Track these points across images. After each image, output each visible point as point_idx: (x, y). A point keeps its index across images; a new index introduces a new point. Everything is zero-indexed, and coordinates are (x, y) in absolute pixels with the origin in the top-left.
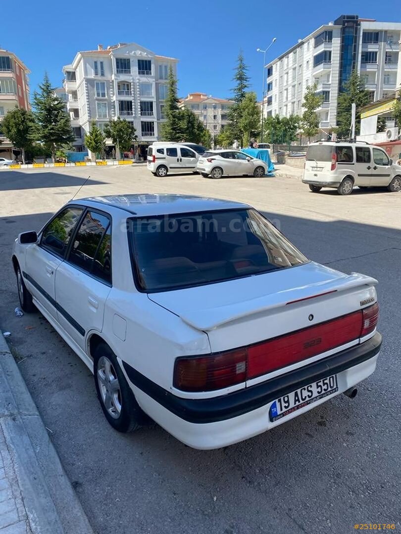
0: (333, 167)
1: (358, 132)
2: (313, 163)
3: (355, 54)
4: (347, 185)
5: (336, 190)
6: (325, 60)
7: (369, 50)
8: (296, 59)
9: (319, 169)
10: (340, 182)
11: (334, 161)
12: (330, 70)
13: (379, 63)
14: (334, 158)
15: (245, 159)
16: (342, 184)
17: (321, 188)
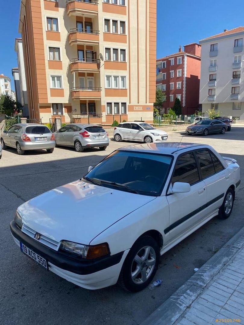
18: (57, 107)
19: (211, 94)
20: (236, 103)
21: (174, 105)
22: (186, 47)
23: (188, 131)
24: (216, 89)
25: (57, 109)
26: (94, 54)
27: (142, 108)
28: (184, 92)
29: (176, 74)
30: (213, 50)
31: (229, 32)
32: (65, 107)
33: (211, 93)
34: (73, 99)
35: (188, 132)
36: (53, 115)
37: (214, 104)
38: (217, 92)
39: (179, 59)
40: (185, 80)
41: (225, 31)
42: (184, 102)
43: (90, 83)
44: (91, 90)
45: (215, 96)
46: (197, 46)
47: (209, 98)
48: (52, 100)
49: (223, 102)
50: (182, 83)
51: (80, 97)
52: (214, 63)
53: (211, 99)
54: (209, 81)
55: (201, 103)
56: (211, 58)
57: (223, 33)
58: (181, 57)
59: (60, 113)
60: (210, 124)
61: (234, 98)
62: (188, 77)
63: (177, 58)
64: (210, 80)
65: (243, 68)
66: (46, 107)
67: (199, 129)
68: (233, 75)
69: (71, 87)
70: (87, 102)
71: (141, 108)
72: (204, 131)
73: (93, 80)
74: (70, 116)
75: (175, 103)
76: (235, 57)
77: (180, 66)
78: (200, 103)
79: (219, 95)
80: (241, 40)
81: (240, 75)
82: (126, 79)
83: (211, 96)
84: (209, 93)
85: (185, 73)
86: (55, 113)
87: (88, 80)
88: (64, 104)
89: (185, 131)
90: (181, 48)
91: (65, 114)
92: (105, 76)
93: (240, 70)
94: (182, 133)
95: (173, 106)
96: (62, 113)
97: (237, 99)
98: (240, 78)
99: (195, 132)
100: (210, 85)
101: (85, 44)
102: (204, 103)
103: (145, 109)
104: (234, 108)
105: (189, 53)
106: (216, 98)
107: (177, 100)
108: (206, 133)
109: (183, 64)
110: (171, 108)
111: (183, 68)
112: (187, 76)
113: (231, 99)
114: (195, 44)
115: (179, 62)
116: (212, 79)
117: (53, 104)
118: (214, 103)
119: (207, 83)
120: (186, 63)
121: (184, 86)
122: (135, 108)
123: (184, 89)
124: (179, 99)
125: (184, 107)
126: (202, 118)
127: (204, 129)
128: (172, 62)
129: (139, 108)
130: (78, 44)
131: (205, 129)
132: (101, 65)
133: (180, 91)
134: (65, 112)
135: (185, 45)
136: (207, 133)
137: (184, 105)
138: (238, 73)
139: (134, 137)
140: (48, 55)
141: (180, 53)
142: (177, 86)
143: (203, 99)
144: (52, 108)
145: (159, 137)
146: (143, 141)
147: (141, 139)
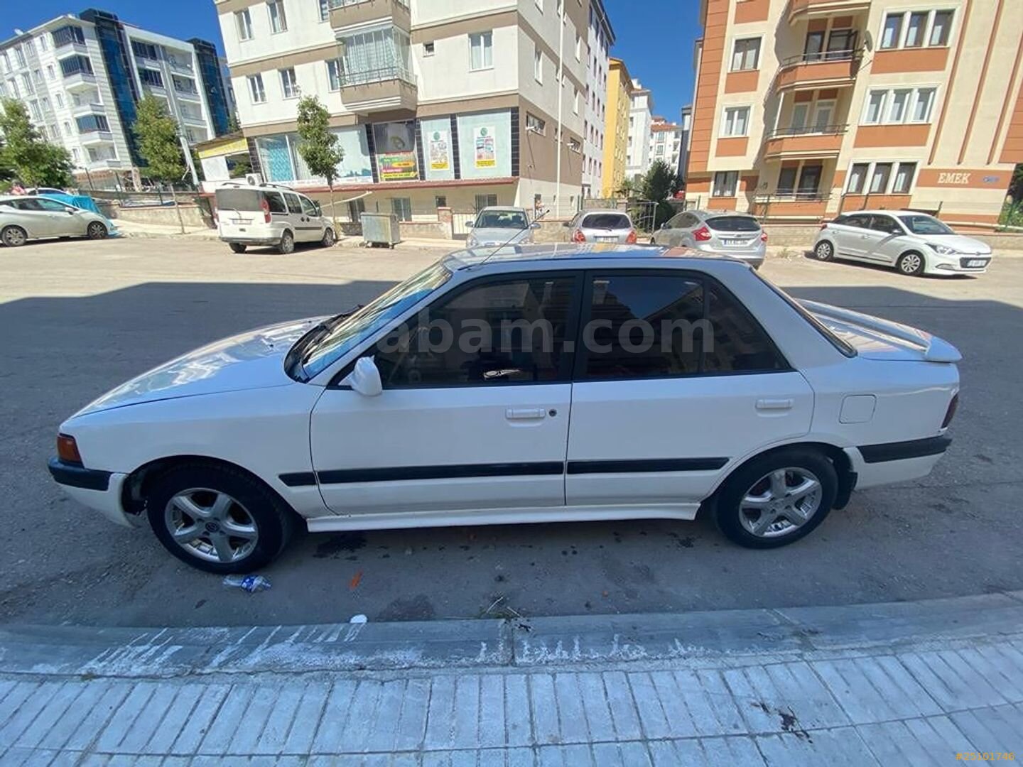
0: (267, 219)
1: (201, 177)
2: (233, 214)
3: (128, 69)
4: (288, 241)
5: (275, 248)
6: (82, 68)
7: (148, 67)
8: (23, 58)
9: (244, 222)
10: (279, 238)
11: (266, 211)
12: (94, 85)
13: (167, 87)
14: (265, 207)
15: (64, 211)
16: (283, 240)
17: (245, 247)
18: (725, 179)
25: (725, 182)
26: (853, 38)
27: (969, 178)
32: (743, 179)
34: (766, 159)
36: (713, 196)
43: (824, 115)
44: (820, 134)
48: (716, 164)
51: (782, 154)
59: (728, 193)
66: (703, 179)
69: (768, 131)
70: (802, 164)
71: (964, 178)
73: (833, 109)
74: (750, 199)
82: (934, 95)
86: (718, 193)
87: (817, 110)
88: (743, 171)
91: (740, 194)
92: (868, 91)
96: (733, 194)
101: (830, 13)
103: (979, 179)
117: (717, 173)
122: (941, 177)
129: (957, 178)
130: (812, 18)
132: (863, 64)
134: (741, 190)
139: (870, 253)
140: (729, 60)
144: (712, 183)
145: (955, 260)
146: (893, 265)
147: (889, 258)
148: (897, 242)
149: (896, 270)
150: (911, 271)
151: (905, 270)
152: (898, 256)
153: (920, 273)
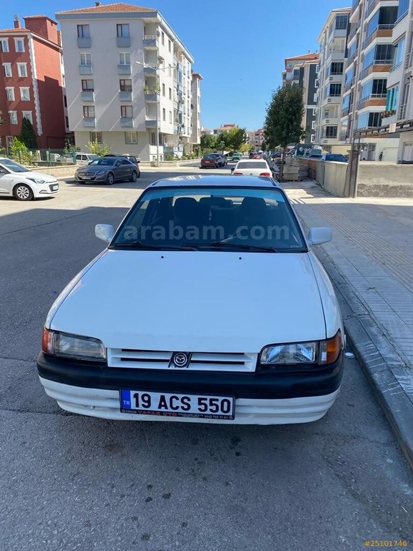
19: (88, 115)
20: (130, 133)
21: (22, 131)
22: (28, 21)
23: (80, 177)
24: (95, 107)
28: (37, 108)
29: (15, 71)
30: (82, 34)
31: (106, 8)
33: (88, 113)
35: (80, 179)
37: (95, 133)
38: (99, 112)
39: (19, 42)
40: (35, 84)
41: (97, 4)
42: (39, 126)
45: (95, 119)
46: (48, 23)
47: (85, 122)
49: (110, 130)
50: (30, 89)
52: (87, 60)
53: (90, 124)
54: (82, 91)
55: (73, 130)
56: (81, 49)
57: (94, 7)
58: (22, 39)
60: (115, 164)
61: (127, 124)
62: (39, 79)
63: (15, 39)
64: (84, 90)
65: (134, 75)
67: (99, 172)
68: (121, 86)
72: (108, 176)
75: (23, 128)
76: (120, 54)
77: (22, 56)
78: (71, 129)
79: (101, 117)
80: (126, 26)
81: (131, 86)
83: (89, 119)
84: (84, 113)
85: (35, 71)
89: (74, 176)
90: (19, 20)
93: (130, 78)
94: (67, 180)
95: (19, 132)
97: (131, 127)
98: (131, 91)
99: (93, 179)
100: (85, 99)
102: (77, 130)
104: (127, 142)
105: (36, 33)
106: (98, 122)
107: (25, 122)
108: (111, 179)
109: (28, 53)
110: (17, 137)
111: (29, 61)
112: (37, 77)
113: (122, 125)
114: (45, 19)
115: (20, 49)
116: (87, 90)
118: (94, 130)
119: (79, 94)
120: (33, 51)
121: (36, 96)
123: (36, 102)
124: (28, 120)
125: (40, 135)
126: (85, 156)
127: (107, 173)
128: (5, 47)
131: (109, 174)
133: (29, 105)
135: (27, 17)
136: (113, 181)
137: (40, 132)
138: (127, 83)
141: (17, 30)
142: (22, 96)
143: (75, 122)
145: (46, 187)
146: (11, 195)
147: (6, 191)
148: (6, 178)
149: (15, 198)
150: (25, 197)
151: (22, 197)
152: (12, 188)
153: (32, 198)
